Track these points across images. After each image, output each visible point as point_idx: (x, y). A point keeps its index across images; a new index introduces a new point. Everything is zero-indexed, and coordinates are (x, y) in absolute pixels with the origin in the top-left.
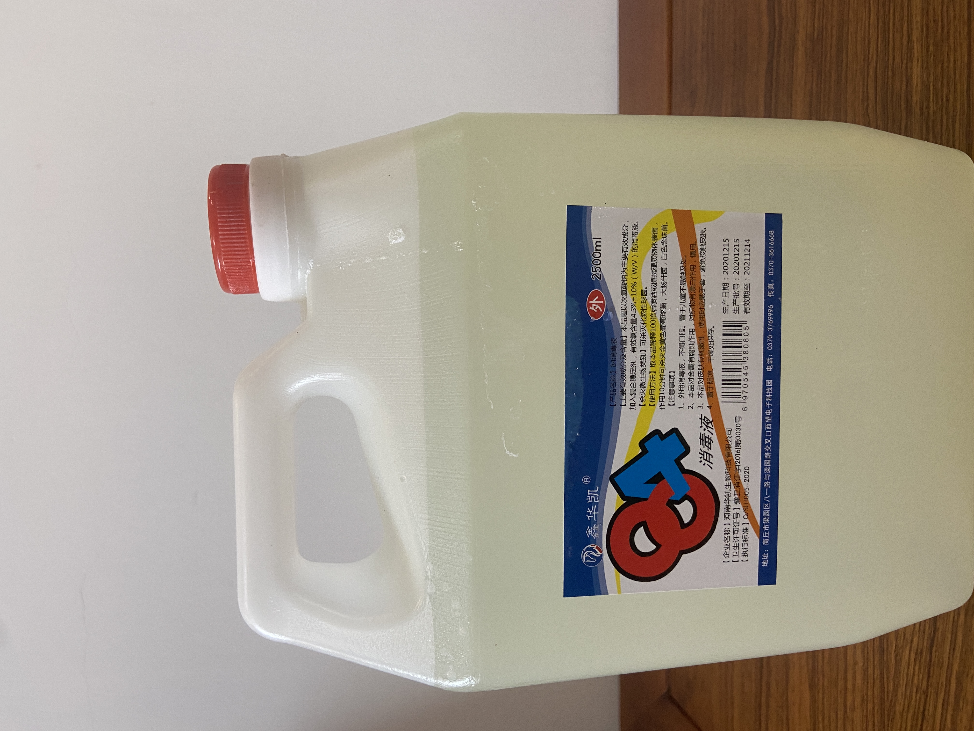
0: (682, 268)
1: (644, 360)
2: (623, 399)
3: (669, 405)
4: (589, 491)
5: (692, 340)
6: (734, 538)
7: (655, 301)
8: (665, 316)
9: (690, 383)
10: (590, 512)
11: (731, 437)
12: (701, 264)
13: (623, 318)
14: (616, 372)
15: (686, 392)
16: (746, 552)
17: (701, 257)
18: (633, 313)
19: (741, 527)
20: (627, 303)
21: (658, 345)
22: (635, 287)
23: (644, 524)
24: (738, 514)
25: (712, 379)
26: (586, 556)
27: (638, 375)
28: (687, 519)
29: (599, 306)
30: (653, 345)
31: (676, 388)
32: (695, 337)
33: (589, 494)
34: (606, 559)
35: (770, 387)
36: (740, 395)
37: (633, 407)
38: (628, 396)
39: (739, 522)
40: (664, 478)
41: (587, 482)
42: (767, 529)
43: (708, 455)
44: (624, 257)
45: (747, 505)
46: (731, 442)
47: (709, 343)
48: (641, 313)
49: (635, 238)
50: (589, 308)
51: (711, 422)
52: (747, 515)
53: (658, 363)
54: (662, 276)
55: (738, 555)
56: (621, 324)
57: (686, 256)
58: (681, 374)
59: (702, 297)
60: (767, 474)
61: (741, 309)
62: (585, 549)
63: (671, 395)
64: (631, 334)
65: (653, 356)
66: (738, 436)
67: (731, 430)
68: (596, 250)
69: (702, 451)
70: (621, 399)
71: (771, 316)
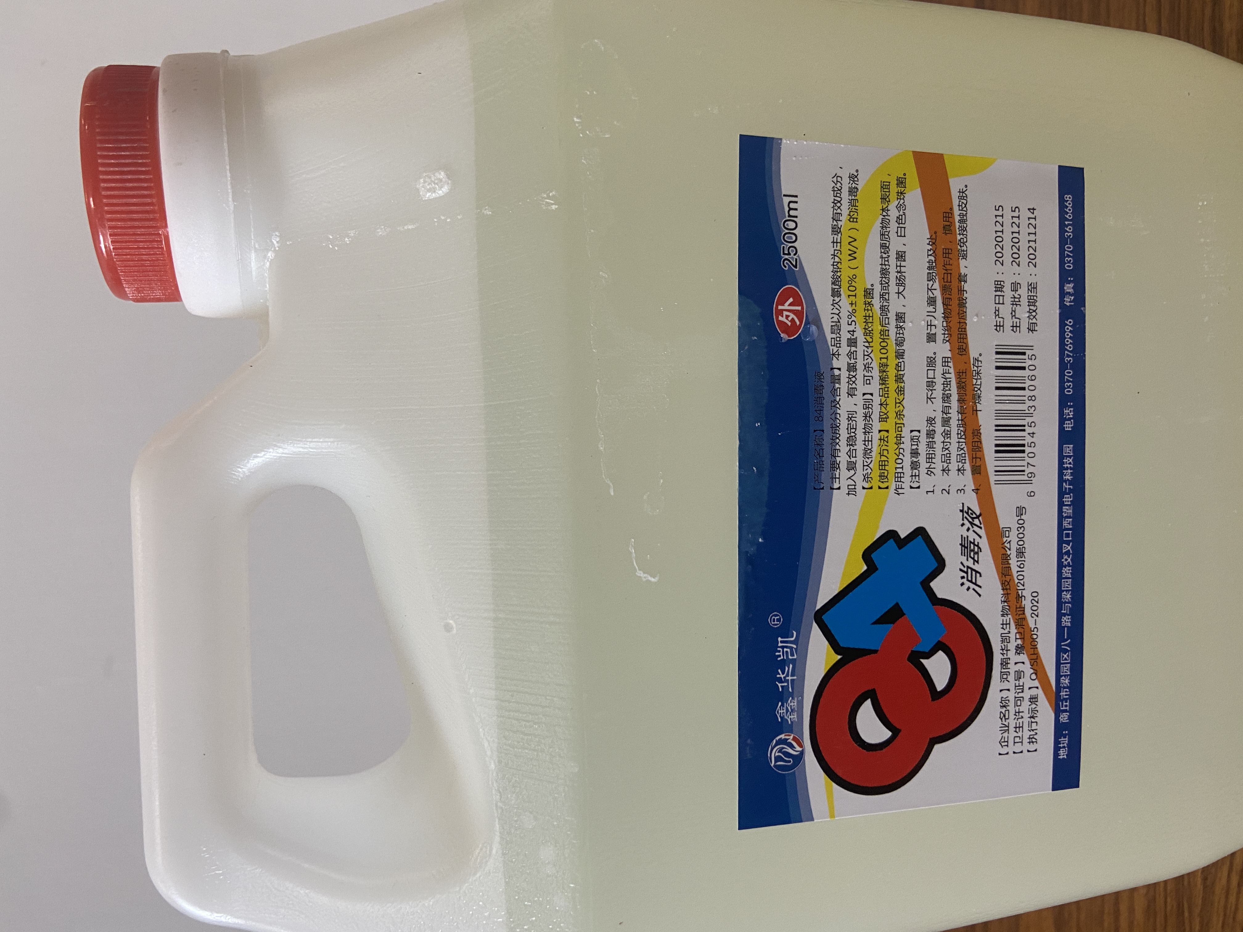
0: (930, 253)
1: (870, 410)
2: (835, 478)
3: (911, 487)
4: (780, 639)
5: (947, 376)
6: (1016, 712)
7: (887, 309)
8: (903, 334)
9: (944, 449)
10: (782, 676)
11: (1009, 542)
12: (961, 246)
13: (834, 336)
14: (823, 431)
15: (938, 465)
16: (1035, 737)
17: (960, 234)
18: (851, 328)
19: (1027, 694)
20: (841, 310)
21: (892, 385)
22: (853, 282)
23: (871, 694)
24: (1022, 673)
25: (979, 443)
26: (777, 754)
27: (860, 436)
28: (941, 683)
29: (794, 314)
30: (884, 384)
31: (922, 459)
32: (952, 370)
33: (780, 644)
34: (810, 758)
35: (1070, 457)
36: (1024, 471)
37: (852, 491)
38: (843, 473)
39: (1023, 686)
40: (904, 614)
41: (776, 623)
42: (1066, 695)
43: (974, 573)
44: (836, 230)
45: (1035, 657)
46: (1010, 550)
47: (975, 381)
48: (865, 329)
49: (853, 198)
50: (777, 318)
51: (978, 517)
52: (1036, 674)
53: (892, 415)
54: (899, 265)
55: (1022, 742)
56: (831, 348)
57: (935, 233)
58: (930, 434)
59: (962, 304)
60: (1066, 603)
61: (1024, 326)
62: (774, 741)
63: (915, 471)
64: (849, 364)
65: (885, 403)
66: (1021, 539)
67: (1009, 529)
68: (789, 216)
69: (964, 567)
70: (833, 478)
71: (1070, 338)
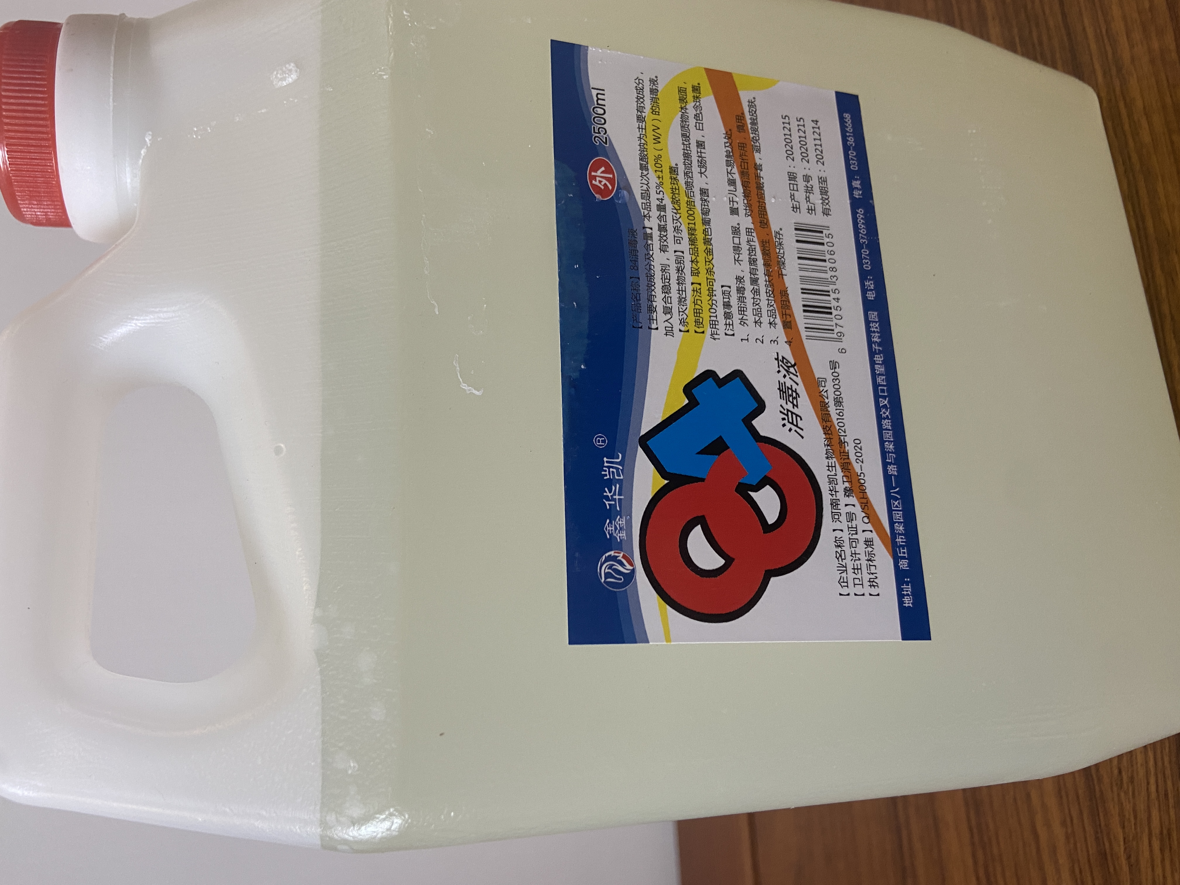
0: (727, 145)
1: (682, 264)
2: (653, 320)
3: (726, 334)
4: (605, 459)
5: (752, 243)
6: (852, 554)
7: (692, 184)
8: (708, 206)
9: (755, 305)
10: (609, 495)
11: (826, 391)
12: (754, 143)
13: (644, 201)
14: (639, 278)
15: (750, 318)
16: (875, 580)
17: (752, 133)
18: (660, 196)
19: (861, 537)
20: (649, 182)
21: (701, 247)
22: (659, 160)
23: (701, 520)
24: (854, 515)
25: (788, 302)
26: (607, 571)
27: (674, 287)
28: (772, 517)
29: (607, 180)
30: (693, 245)
31: (734, 310)
32: (755, 239)
33: (606, 464)
34: (641, 577)
35: (876, 322)
36: (833, 330)
37: (669, 332)
38: (660, 316)
39: (856, 528)
40: (728, 448)
41: (601, 444)
42: (902, 542)
43: (794, 416)
44: (640, 119)
45: (865, 501)
46: (827, 398)
47: (778, 251)
48: (673, 198)
49: (654, 96)
50: (591, 182)
51: (793, 366)
52: (868, 518)
53: (703, 271)
54: (699, 151)
55: (862, 584)
56: (642, 211)
57: (730, 130)
58: (741, 290)
59: (760, 187)
60: (889, 452)
61: (819, 209)
62: (604, 557)
63: (728, 320)
64: (659, 226)
65: (696, 260)
66: (837, 390)
67: (825, 380)
68: (598, 104)
69: (784, 410)
70: (651, 319)
71: (863, 223)
